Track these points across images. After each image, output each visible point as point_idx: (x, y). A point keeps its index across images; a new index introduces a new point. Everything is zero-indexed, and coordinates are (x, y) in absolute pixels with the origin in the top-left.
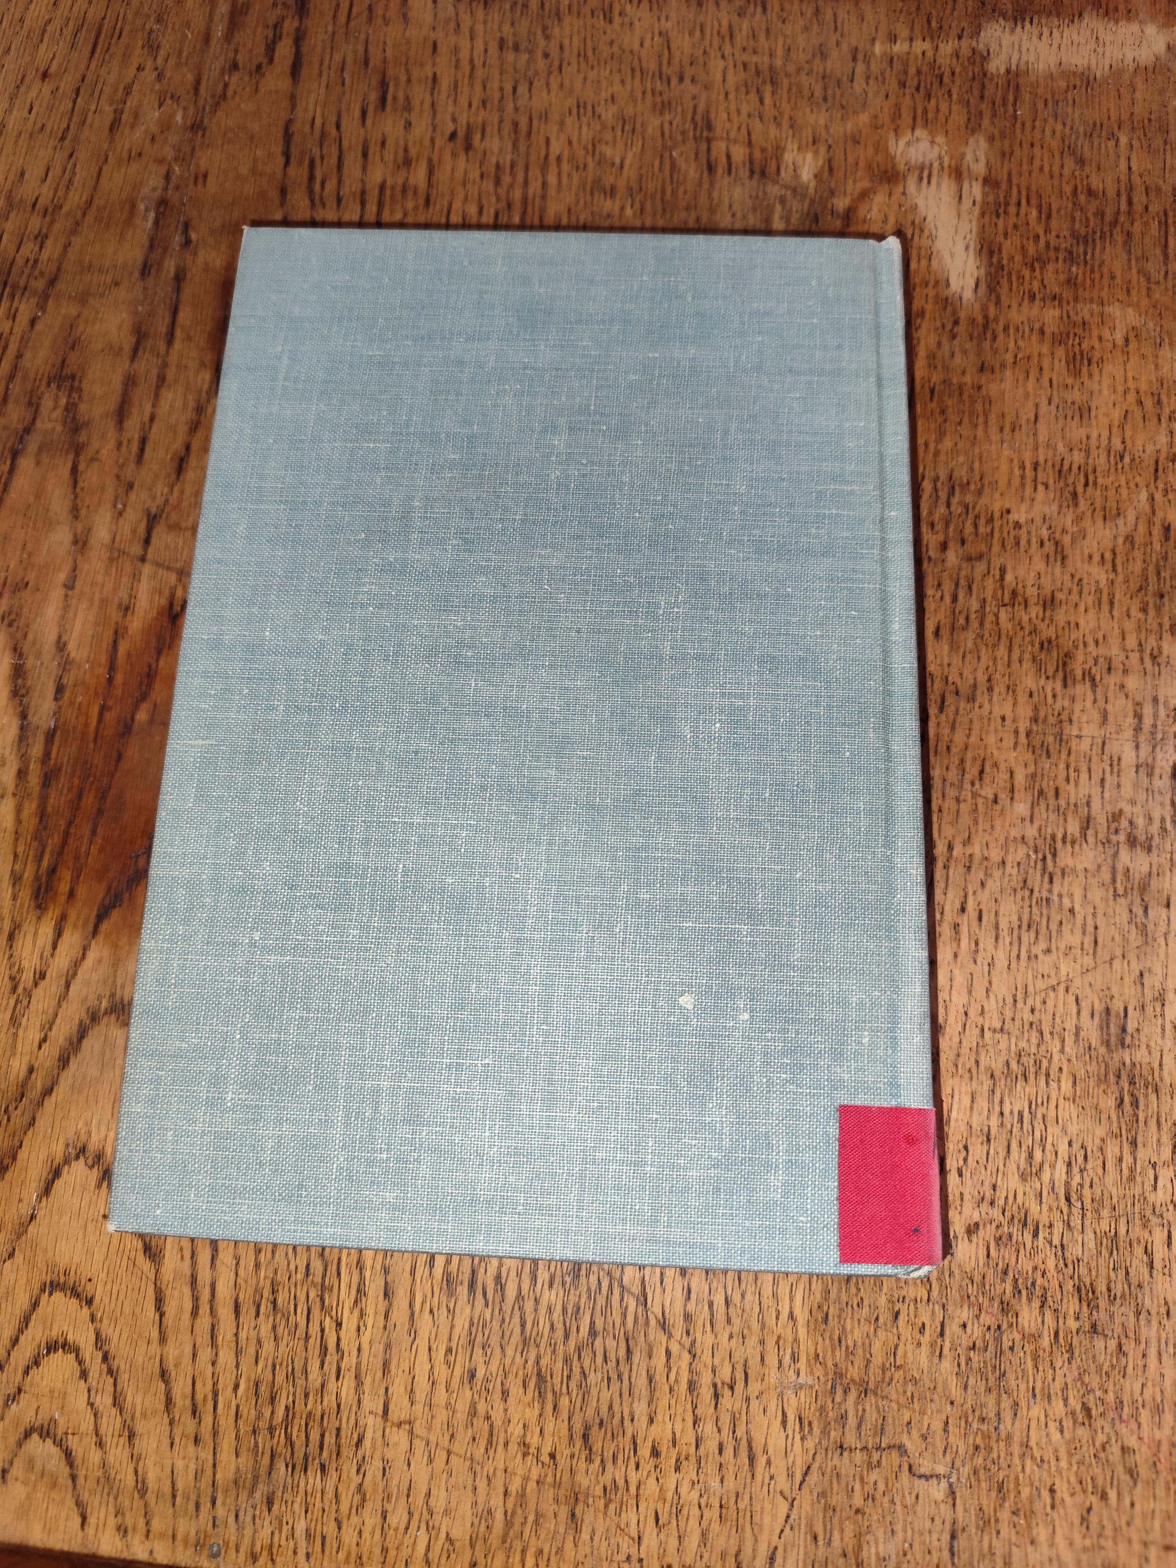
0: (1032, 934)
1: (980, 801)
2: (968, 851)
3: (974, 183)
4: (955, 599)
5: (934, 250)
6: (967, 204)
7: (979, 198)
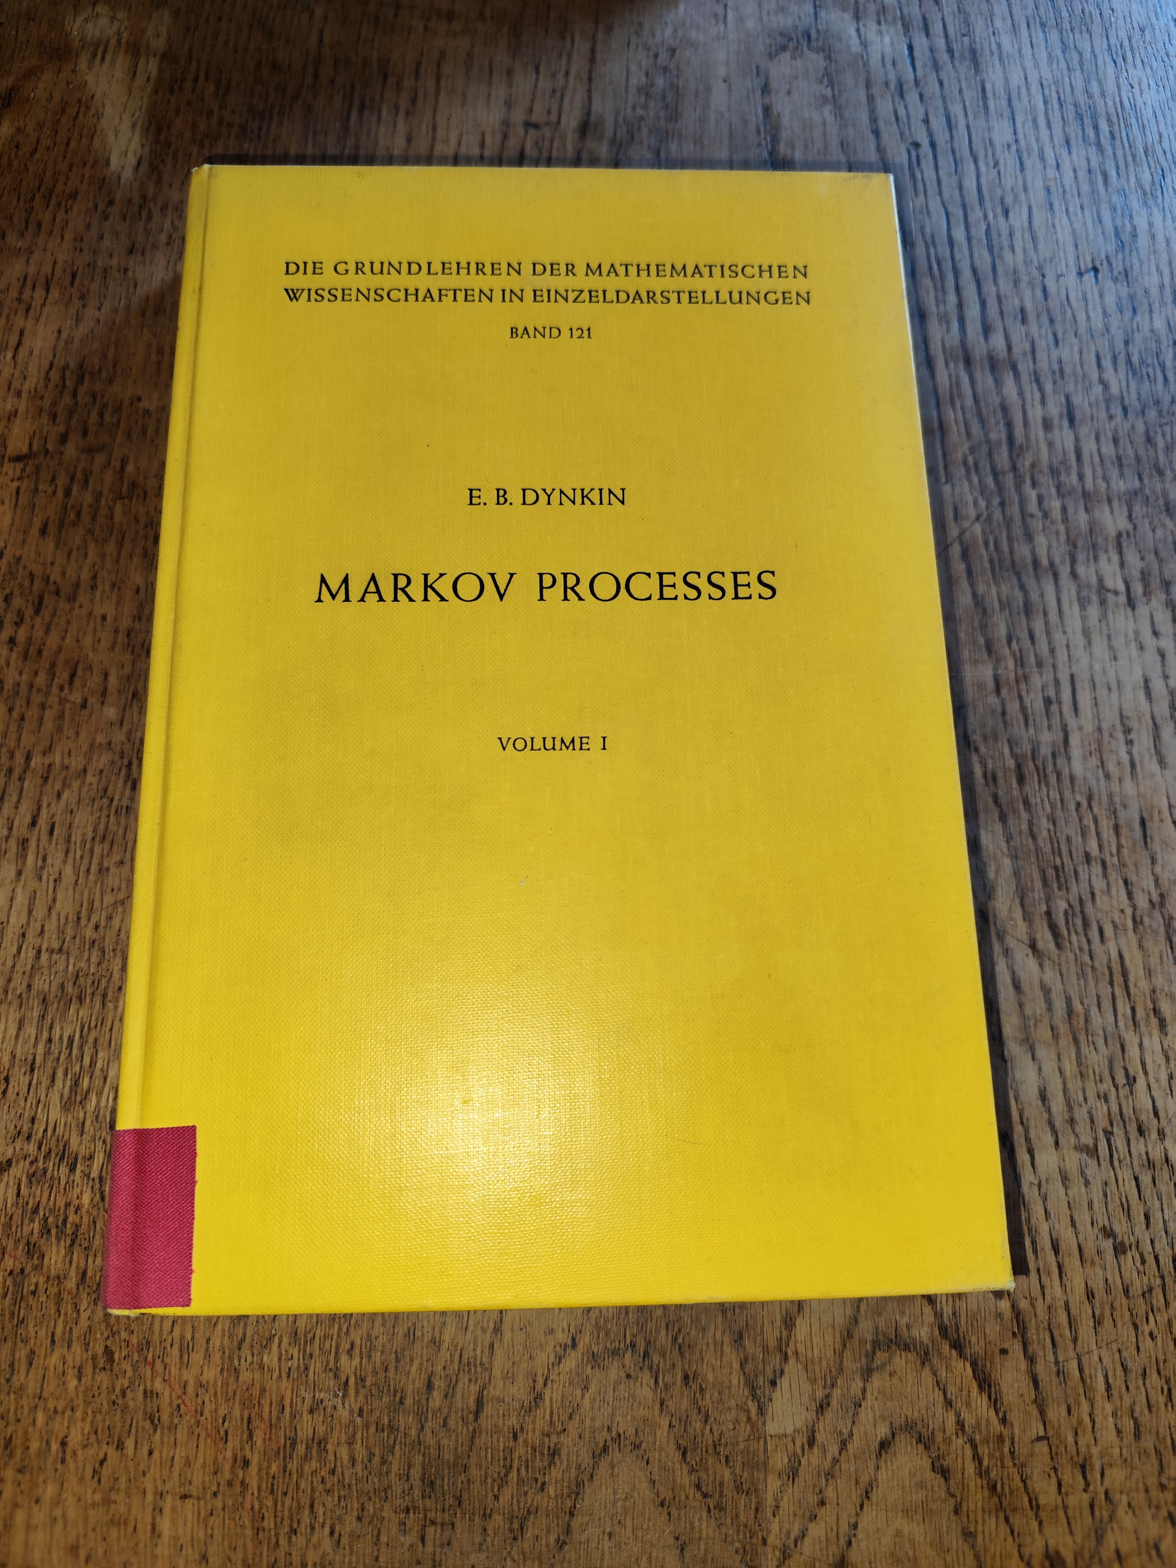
0: (106, 845)
1: (68, 706)
2: (47, 761)
3: (151, 59)
4: (68, 493)
5: (98, 129)
6: (140, 80)
7: (154, 74)
